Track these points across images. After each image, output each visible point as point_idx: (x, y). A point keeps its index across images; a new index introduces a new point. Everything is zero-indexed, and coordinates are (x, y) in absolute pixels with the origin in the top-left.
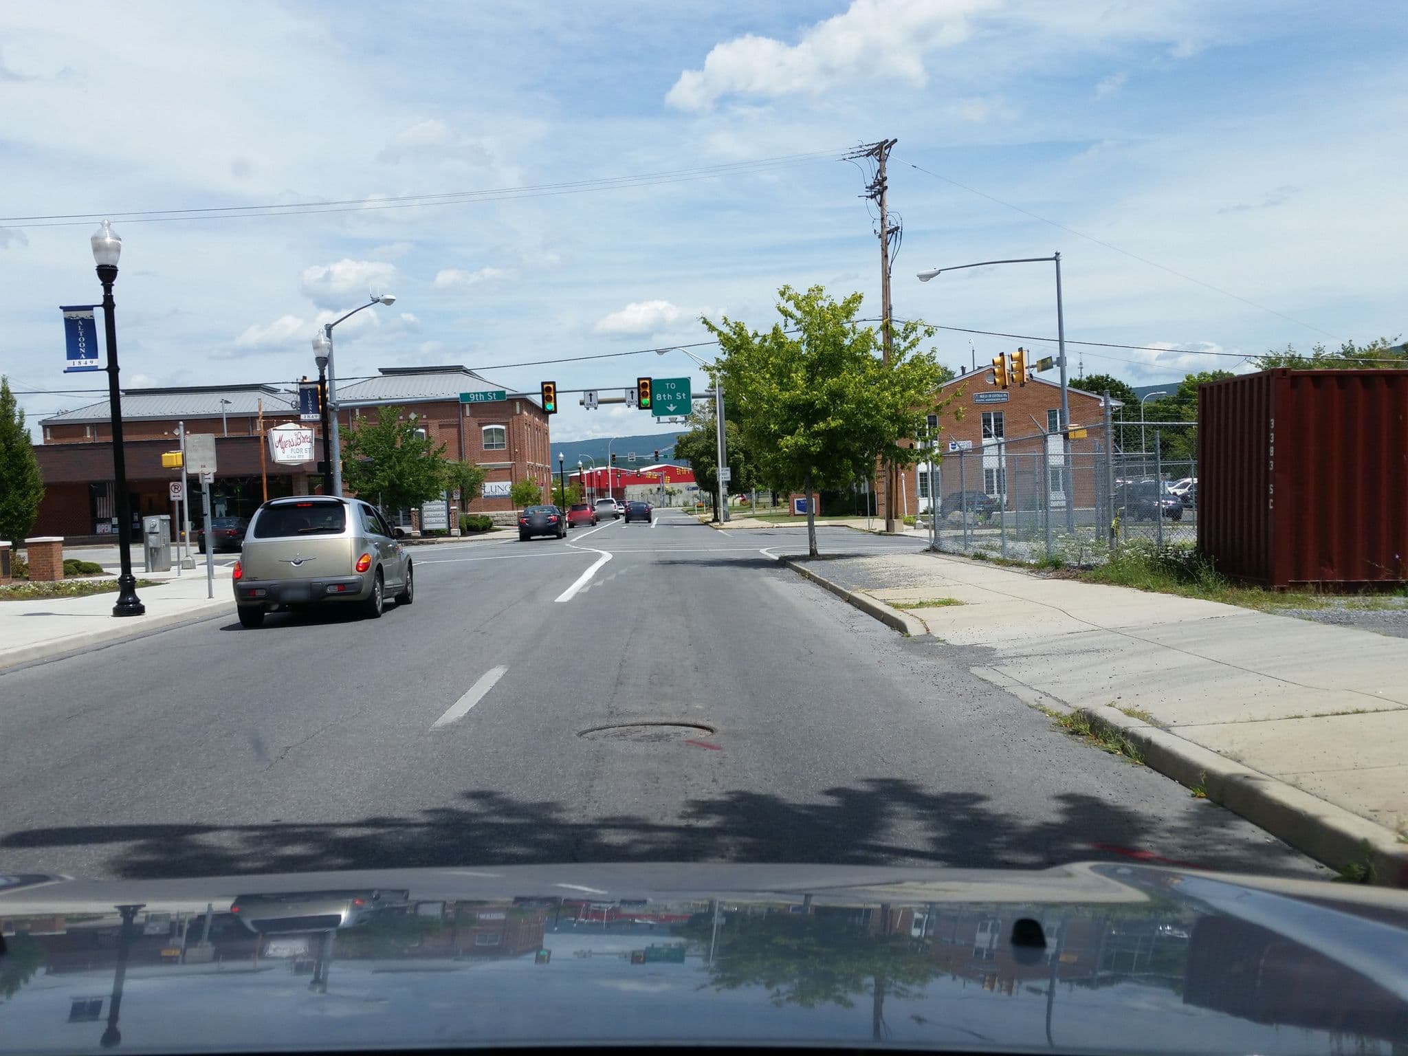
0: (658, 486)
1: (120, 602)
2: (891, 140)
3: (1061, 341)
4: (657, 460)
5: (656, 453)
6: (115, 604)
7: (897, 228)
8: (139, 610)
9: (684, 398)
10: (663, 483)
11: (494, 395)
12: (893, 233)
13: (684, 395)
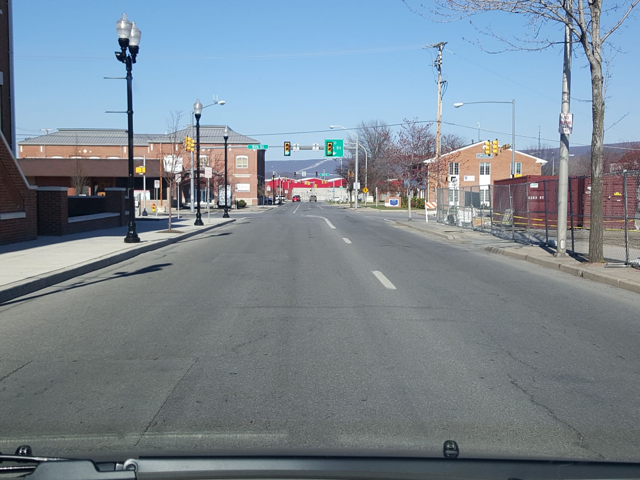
0: (310, 189)
1: (197, 221)
2: (444, 43)
3: (514, 135)
4: (317, 176)
5: (317, 172)
6: (195, 222)
7: (445, 81)
8: (202, 224)
9: (340, 149)
10: (313, 187)
11: (263, 146)
12: (444, 83)
13: (340, 147)
